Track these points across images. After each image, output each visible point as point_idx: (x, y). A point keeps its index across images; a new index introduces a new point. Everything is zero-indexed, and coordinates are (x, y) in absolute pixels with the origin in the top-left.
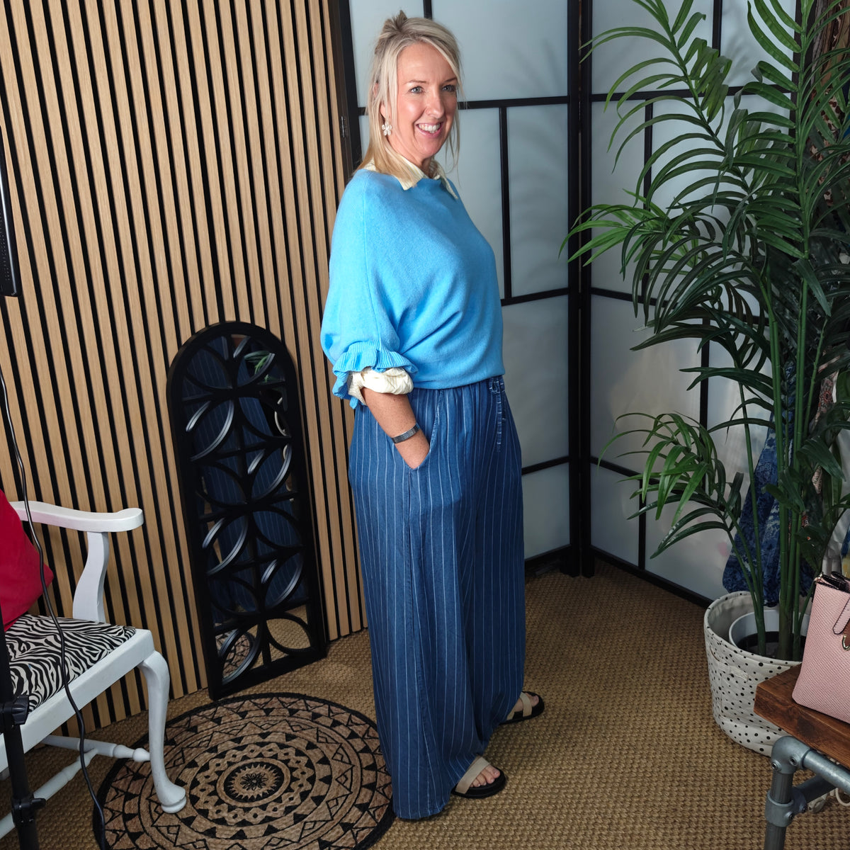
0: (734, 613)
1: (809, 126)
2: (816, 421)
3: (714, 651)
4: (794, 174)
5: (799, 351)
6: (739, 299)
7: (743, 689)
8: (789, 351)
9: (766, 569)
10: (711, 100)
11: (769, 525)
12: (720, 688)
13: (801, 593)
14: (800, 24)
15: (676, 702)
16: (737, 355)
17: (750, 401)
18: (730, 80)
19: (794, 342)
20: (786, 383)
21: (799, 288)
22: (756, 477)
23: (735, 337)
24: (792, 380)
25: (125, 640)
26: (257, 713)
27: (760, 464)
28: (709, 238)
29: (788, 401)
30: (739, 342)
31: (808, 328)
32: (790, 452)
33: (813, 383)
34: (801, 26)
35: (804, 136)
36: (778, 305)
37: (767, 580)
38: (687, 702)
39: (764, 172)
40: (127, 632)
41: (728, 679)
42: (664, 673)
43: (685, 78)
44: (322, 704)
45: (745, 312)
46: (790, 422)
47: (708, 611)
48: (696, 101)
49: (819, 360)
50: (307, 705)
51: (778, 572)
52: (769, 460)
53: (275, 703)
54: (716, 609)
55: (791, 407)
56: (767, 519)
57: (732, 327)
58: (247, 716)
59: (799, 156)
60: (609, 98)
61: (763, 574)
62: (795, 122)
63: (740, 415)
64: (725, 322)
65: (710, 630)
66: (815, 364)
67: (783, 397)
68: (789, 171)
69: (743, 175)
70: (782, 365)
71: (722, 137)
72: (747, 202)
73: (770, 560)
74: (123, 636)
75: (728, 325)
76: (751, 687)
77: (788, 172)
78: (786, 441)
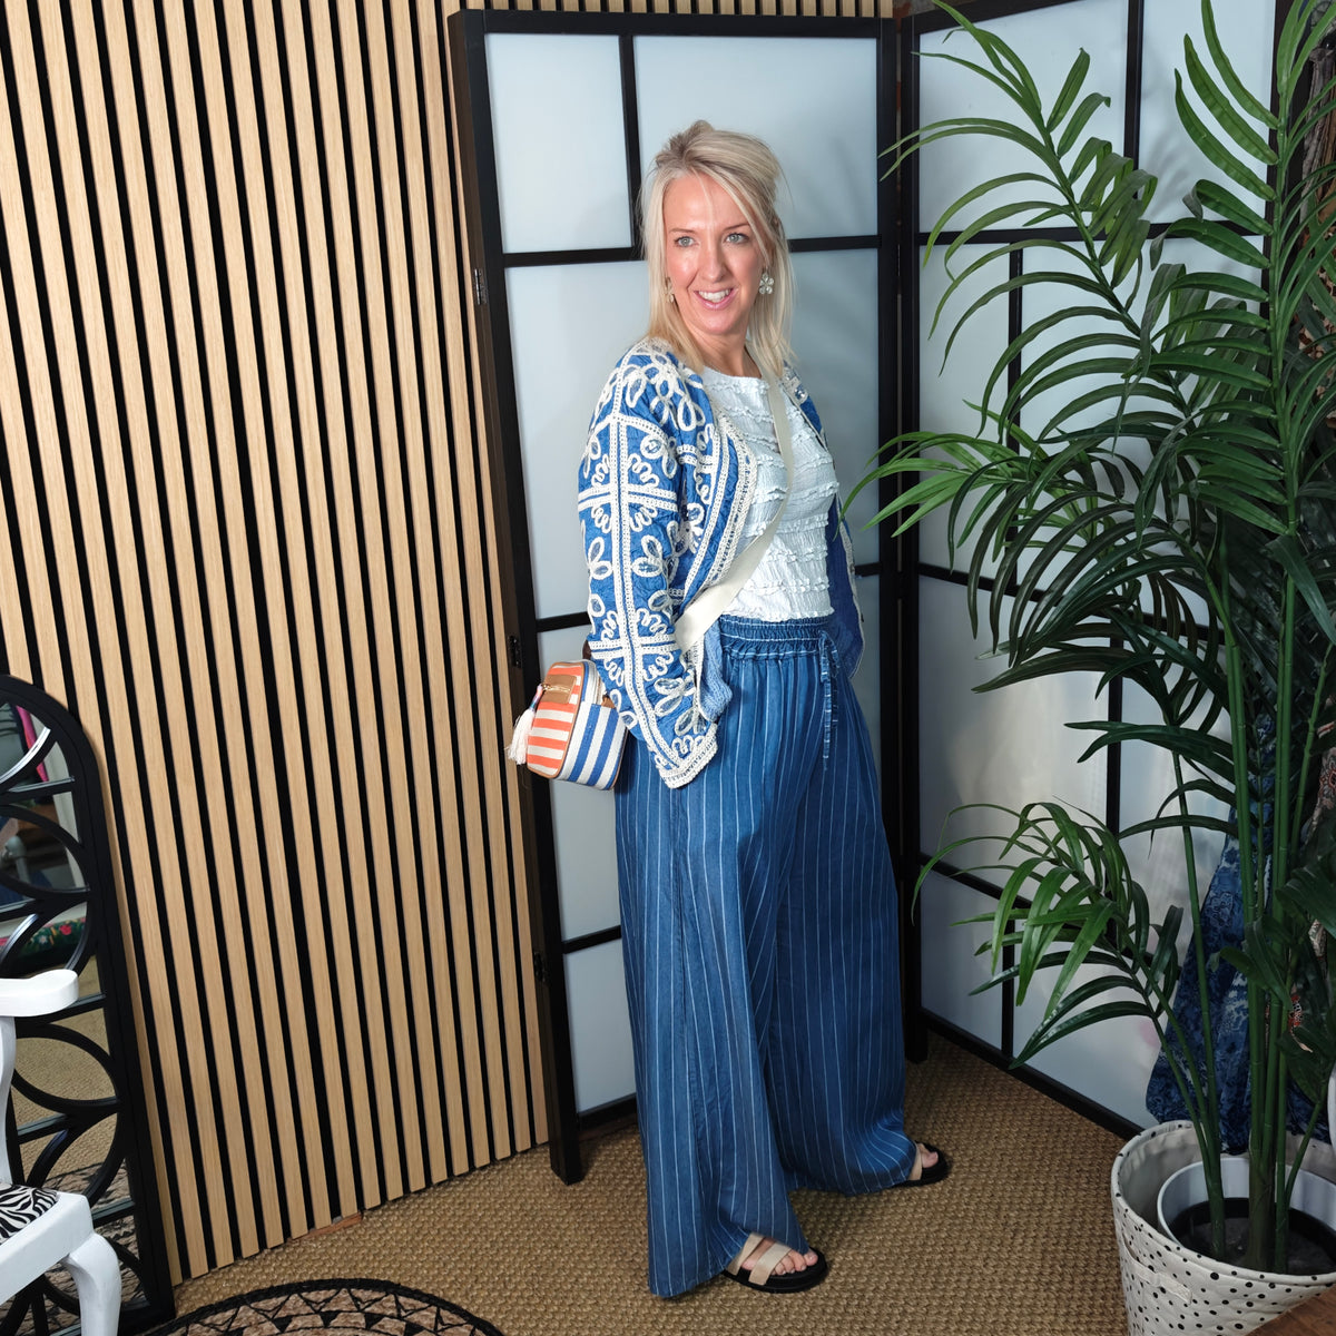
0: (1167, 1161)
1: (1293, 299)
2: (1315, 823)
3: (1129, 1239)
4: (1267, 383)
5: (1280, 698)
6: (1173, 597)
7: (1183, 1317)
8: (1263, 696)
9: (1224, 1087)
10: (1118, 246)
11: (1230, 1008)
12: (1141, 1310)
13: (1288, 1128)
14: (1276, 114)
15: (1063, 1319)
16: (1168, 702)
17: (1193, 786)
18: (1154, 213)
19: (1271, 680)
20: (1258, 753)
21: (1279, 584)
22: (1204, 918)
23: (1164, 669)
24: (1270, 747)
25: (32, 1218)
26: (308, 1321)
27: (1212, 894)
28: (1113, 494)
29: (1262, 784)
30: (1172, 678)
31: (1295, 656)
32: (1267, 876)
33: (1307, 755)
34: (1277, 116)
35: (1284, 317)
36: (1243, 613)
37: (1227, 1107)
38: (1084, 1319)
39: (1212, 379)
40: (40, 1201)
41: (1156, 1296)
42: (1043, 1259)
43: (1071, 209)
44: (426, 1305)
45: (1183, 618)
46: (1266, 825)
47: (1119, 1160)
48: (1090, 248)
49: (1319, 714)
50: (399, 1306)
51: (1247, 1094)
52: (1229, 888)
53: (343, 1300)
54: (1134, 1155)
55: (1267, 796)
56: (1227, 995)
57: (1159, 651)
58: (291, 1326)
59: (1277, 352)
60: (932, 239)
61: (1219, 1096)
62: (1268, 291)
63: (1174, 809)
64: (1146, 642)
65: (1120, 1199)
66: (1311, 722)
67: (1251, 776)
68: (1260, 380)
69: (1175, 383)
70: (1249, 720)
71: (1137, 314)
72: (1183, 432)
73: (1232, 1072)
74: (29, 1210)
75: (1152, 648)
76: (1196, 1314)
77: (1257, 381)
78: (1260, 858)
